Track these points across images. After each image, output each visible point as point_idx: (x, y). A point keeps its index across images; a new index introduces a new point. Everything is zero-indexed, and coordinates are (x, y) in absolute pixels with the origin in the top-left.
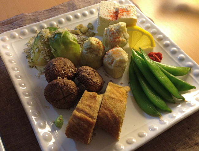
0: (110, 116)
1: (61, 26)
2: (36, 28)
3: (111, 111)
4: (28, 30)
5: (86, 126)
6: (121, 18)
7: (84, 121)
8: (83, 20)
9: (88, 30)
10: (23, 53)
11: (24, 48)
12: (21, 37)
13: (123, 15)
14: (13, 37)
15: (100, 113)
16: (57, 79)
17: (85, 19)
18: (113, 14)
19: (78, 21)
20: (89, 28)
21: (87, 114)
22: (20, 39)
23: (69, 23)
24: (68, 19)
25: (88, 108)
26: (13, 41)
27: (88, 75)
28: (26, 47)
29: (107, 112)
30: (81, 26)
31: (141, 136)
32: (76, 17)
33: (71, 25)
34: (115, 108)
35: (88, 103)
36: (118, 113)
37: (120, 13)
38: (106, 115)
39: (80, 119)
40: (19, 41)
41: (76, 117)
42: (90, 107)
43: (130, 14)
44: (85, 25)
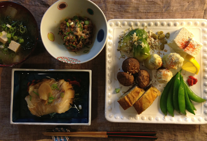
0: (140, 106)
1: (148, 27)
2: (132, 24)
3: (142, 105)
4: (127, 23)
5: (127, 105)
6: (186, 52)
7: (127, 103)
8: (165, 28)
9: (164, 38)
10: (118, 38)
11: (120, 35)
12: (121, 26)
13: (188, 50)
14: (117, 25)
15: (136, 103)
16: (126, 72)
17: (168, 28)
18: (185, 43)
19: (162, 27)
20: (166, 36)
21: (130, 101)
22: (120, 27)
23: (155, 27)
24: (156, 24)
25: (132, 98)
26: (116, 27)
27: (143, 79)
28: (121, 34)
29: (139, 104)
30: (161, 33)
31: (149, 119)
32: (162, 25)
33: (156, 29)
34: (145, 104)
35: (133, 95)
36: (144, 107)
37: (189, 47)
38: (139, 105)
39: (126, 101)
40: (119, 28)
41: (124, 99)
42: (134, 97)
43: (193, 52)
44: (165, 33)
